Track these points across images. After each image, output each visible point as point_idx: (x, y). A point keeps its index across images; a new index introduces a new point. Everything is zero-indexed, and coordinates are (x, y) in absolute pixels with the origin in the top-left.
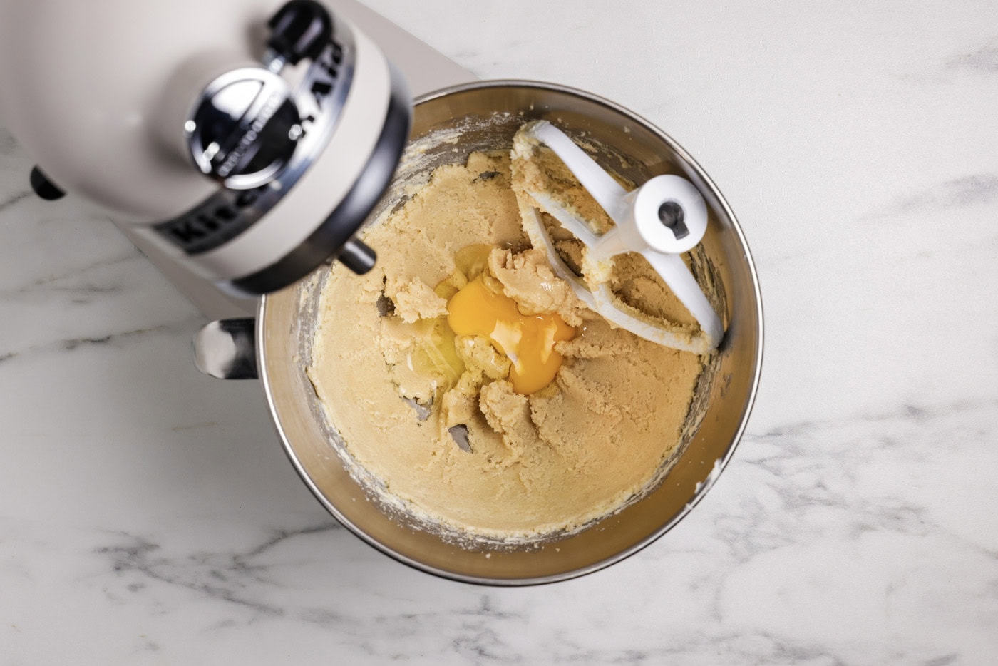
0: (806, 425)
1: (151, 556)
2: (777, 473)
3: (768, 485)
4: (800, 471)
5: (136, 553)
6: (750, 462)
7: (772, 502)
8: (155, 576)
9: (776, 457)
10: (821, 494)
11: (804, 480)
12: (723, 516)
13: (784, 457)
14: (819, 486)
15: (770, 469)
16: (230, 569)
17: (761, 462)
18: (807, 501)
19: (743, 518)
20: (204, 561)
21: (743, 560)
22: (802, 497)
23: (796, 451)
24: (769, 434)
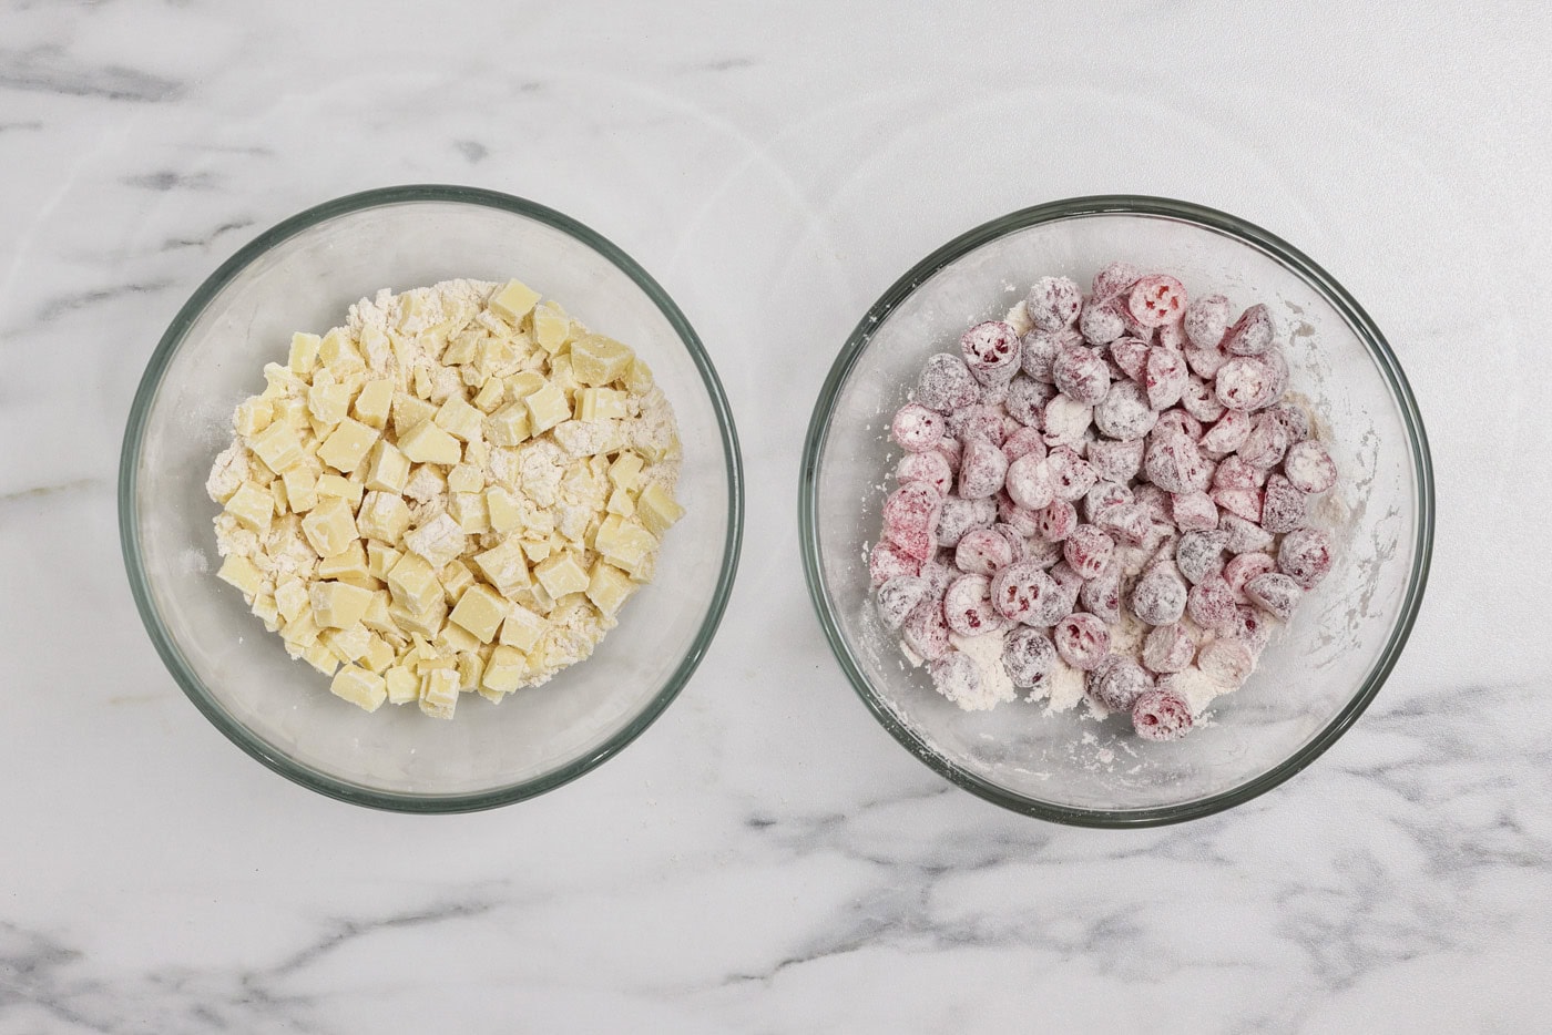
0: (1476, 691)
1: (66, 974)
2: (1413, 796)
3: (1395, 821)
4: (1464, 791)
5: (31, 969)
6: (1355, 773)
7: (1402, 858)
8: (74, 1018)
9: (1411, 762)
10: (1507, 840)
11: (1474, 812)
12: (1298, 889)
13: (1428, 762)
14: (1503, 824)
15: (1398, 788)
16: (235, 1002)
17: (1378, 772)
18: (1477, 855)
19: (1339, 893)
20: (178, 986)
21: (1341, 985)
22: (1469, 848)
23: (1454, 750)
24: (1395, 713)
